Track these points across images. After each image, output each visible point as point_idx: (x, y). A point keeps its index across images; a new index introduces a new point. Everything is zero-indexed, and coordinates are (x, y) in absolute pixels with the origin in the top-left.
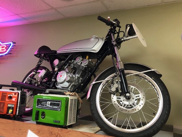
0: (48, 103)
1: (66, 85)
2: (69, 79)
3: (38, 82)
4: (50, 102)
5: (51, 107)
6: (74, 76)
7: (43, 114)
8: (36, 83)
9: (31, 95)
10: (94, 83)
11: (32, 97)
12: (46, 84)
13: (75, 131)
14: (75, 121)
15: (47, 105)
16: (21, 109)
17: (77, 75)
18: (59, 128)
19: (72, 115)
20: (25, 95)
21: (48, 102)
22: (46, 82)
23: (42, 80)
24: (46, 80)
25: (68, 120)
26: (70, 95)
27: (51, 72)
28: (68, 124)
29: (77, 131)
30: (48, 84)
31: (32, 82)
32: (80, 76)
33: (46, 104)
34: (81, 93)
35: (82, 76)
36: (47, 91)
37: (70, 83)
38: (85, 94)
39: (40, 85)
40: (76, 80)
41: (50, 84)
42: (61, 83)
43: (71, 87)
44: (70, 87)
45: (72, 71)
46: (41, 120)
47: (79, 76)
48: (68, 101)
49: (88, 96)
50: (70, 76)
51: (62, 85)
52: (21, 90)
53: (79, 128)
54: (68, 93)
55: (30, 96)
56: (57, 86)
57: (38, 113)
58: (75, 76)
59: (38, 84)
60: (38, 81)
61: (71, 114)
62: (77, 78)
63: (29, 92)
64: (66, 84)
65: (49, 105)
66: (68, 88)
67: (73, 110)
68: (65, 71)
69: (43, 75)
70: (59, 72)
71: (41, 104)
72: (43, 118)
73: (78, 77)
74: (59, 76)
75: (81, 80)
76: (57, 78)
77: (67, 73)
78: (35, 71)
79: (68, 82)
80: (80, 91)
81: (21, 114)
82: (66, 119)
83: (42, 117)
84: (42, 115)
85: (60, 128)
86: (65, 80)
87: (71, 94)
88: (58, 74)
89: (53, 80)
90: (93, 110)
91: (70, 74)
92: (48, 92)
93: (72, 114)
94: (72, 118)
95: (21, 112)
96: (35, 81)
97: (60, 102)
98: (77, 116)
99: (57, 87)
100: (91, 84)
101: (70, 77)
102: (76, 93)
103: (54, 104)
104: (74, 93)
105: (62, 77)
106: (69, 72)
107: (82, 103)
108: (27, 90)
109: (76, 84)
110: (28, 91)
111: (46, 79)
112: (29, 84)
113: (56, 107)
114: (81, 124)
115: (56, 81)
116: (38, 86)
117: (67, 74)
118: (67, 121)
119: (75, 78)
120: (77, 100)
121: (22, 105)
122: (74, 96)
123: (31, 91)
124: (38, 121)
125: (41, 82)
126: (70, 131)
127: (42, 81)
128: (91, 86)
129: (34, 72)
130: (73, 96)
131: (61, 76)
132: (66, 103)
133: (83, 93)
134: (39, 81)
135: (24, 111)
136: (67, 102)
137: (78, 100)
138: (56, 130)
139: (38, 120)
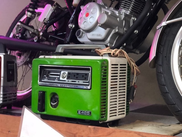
0: (64, 73)
1: (100, 35)
2: (105, 19)
3: (39, 32)
4: (67, 72)
5: (70, 81)
6: (117, 13)
7: (54, 98)
8: (34, 34)
9: (27, 63)
10: (164, 24)
11: (28, 68)
12: (56, 35)
13: (126, 132)
14: (125, 112)
15: (61, 79)
16: (7, 91)
17: (123, 11)
18: (90, 126)
19: (118, 100)
20: (13, 62)
21: (62, 72)
22: (55, 33)
23: (47, 27)
24: (54, 27)
25: (109, 109)
26: (109, 54)
27: (66, 8)
28: (109, 119)
29: (131, 132)
30: (60, 36)
31: (26, 35)
32: (131, 13)
33: (59, 75)
34: (134, 53)
35: (135, 12)
36: (60, 48)
37: (108, 29)
38: (143, 54)
39: (42, 40)
40: (121, 22)
41: (64, 36)
42: (89, 31)
43: (111, 38)
44: (109, 39)
45: (112, 3)
46: (50, 110)
47: (128, 13)
48: (107, 67)
49: (153, 54)
50: (107, 13)
51: (90, 35)
52: (6, 52)
53: (134, 126)
54: (105, 51)
55: (24, 66)
56: (80, 37)
57: (42, 96)
58: (119, 13)
59: (39, 38)
60: (37, 30)
61: (115, 97)
62: (123, 17)
63: (22, 57)
64: (100, 33)
65: (65, 79)
66: (104, 40)
67: (118, 89)
68: (96, 2)
69: (48, 17)
70: (82, 7)
71: (48, 76)
72: (55, 107)
73: (126, 15)
74: (82, 15)
75: (134, 21)
76: (79, 21)
77: (101, 7)
78: (31, 10)
79: (104, 26)
80: (131, 47)
81: (8, 102)
82: (104, 107)
83: (52, 105)
84: (51, 100)
85: (93, 127)
86: (97, 23)
87: (112, 51)
88: (82, 12)
89: (70, 25)
90: (164, 85)
91: (108, 9)
92: (62, 51)
93: (118, 97)
94: (117, 105)
95: (8, 99)
96: (32, 30)
97: (89, 69)
98: (128, 101)
99: (80, 40)
100: (159, 27)
101: (108, 16)
102: (123, 51)
103: (76, 76)
104: (119, 50)
105: (89, 17)
106: (105, 5)
107: (137, 73)
108: (17, 52)
109: (122, 32)
110: (20, 55)
111: (55, 24)
112: (21, 38)
113: (81, 82)
114: (137, 121)
115: (77, 27)
116: (39, 41)
117: (100, 10)
118: (106, 111)
119: (120, 18)
120: (126, 66)
121: (10, 84)
122: (120, 57)
123: (25, 54)
124: (45, 113)
125: (45, 32)
126: (114, 132)
127: (47, 30)
128: (158, 31)
129: (29, 11)
130: (117, 56)
131: (87, 15)
132: (101, 72)
133: (138, 52)
134: (40, 30)
135: (14, 97)
136: (105, 70)
137: (129, 67)
138: (83, 131)
139: (44, 110)
